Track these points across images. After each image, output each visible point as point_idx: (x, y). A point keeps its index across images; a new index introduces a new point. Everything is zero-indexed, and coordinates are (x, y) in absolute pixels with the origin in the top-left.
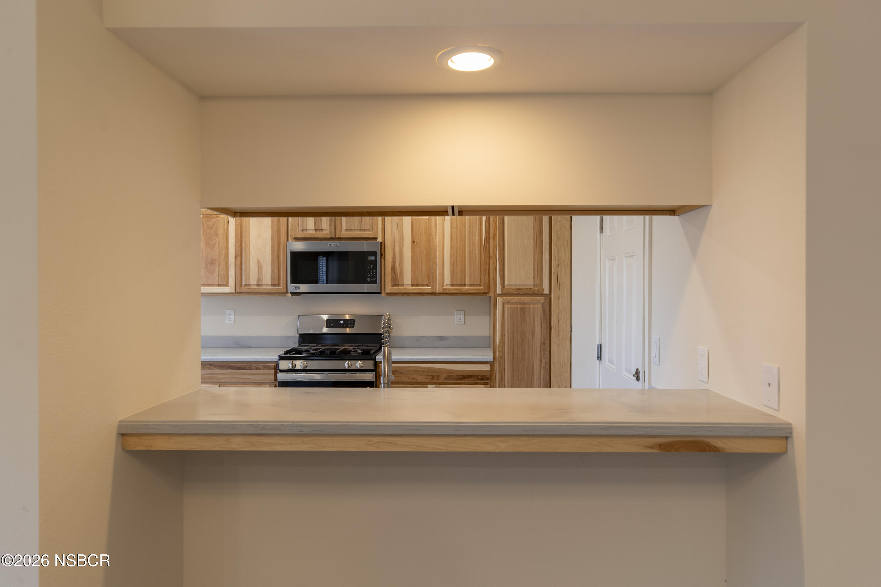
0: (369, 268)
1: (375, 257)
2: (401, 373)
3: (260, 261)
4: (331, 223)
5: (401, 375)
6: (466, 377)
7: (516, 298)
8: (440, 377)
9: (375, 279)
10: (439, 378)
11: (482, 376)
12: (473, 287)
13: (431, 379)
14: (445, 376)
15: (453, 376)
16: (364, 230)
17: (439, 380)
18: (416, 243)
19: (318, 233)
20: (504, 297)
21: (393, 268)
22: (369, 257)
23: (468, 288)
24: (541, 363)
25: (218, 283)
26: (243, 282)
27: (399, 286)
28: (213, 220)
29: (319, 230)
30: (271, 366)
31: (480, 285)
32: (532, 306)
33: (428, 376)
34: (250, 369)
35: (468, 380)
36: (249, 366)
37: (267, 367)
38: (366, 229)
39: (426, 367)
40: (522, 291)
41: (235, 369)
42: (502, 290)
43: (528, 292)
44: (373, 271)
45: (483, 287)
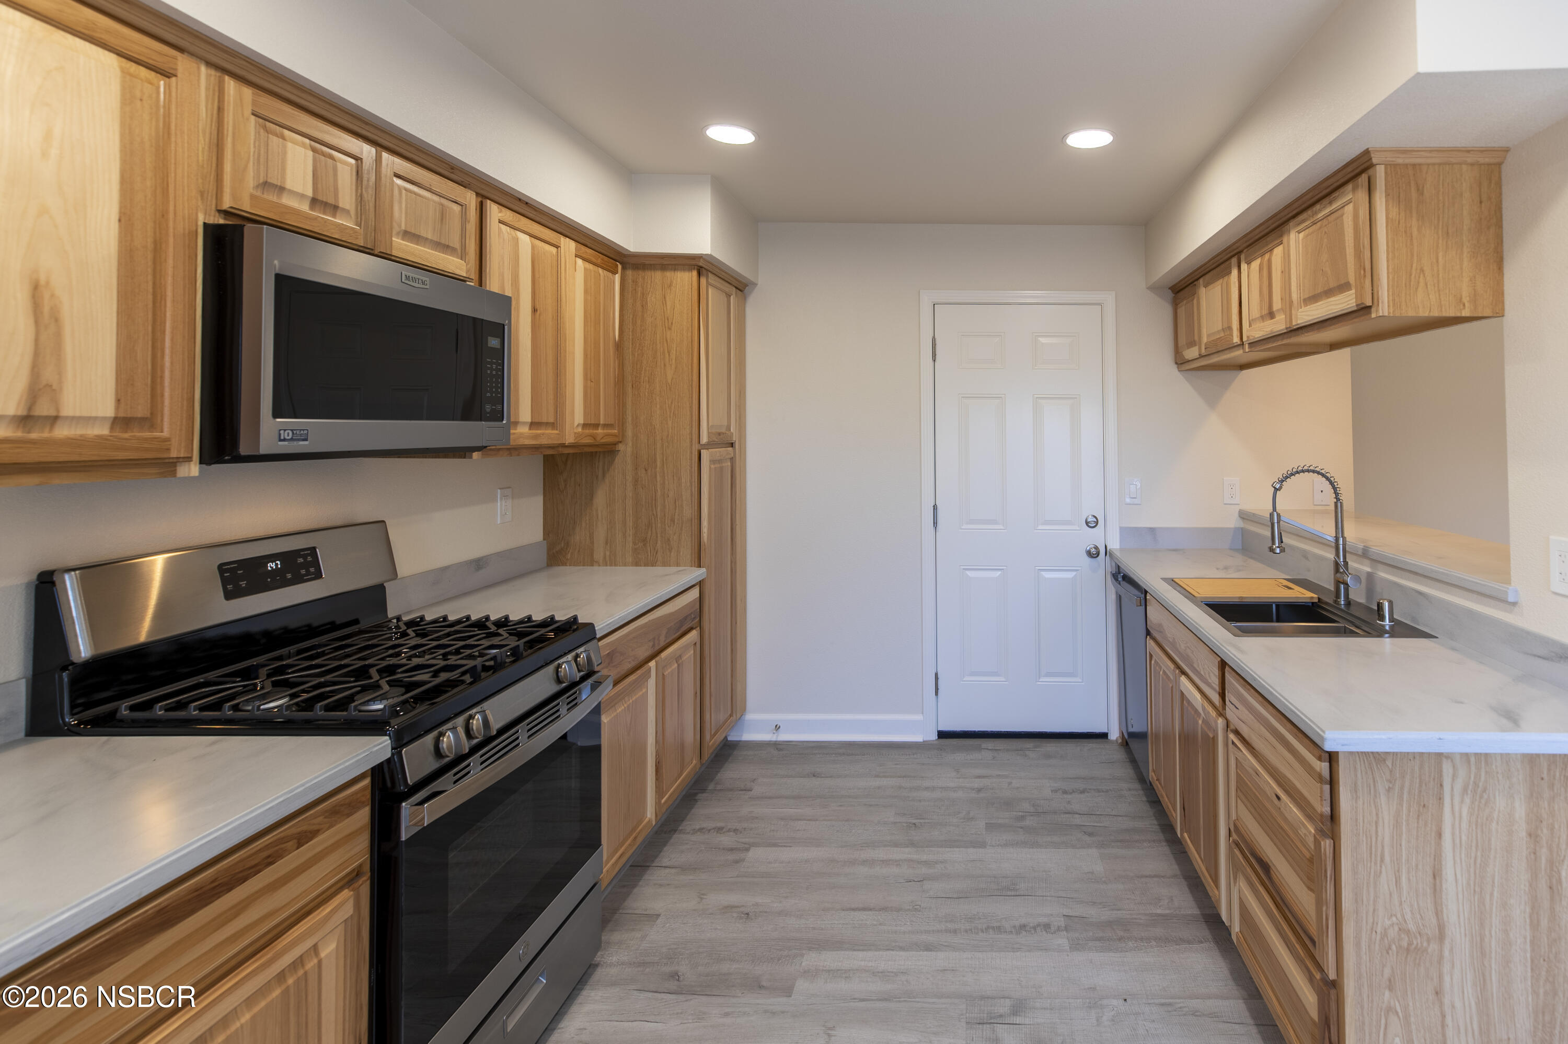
0: (488, 371)
1: (501, 339)
2: (621, 655)
4: (365, 196)
5: (622, 658)
6: (683, 621)
7: (717, 452)
8: (660, 638)
9: (499, 407)
10: (660, 641)
11: (694, 612)
12: (607, 430)
13: (652, 647)
14: (665, 631)
15: (672, 626)
16: (446, 248)
18: (539, 316)
19: (325, 215)
20: (710, 450)
22: (489, 339)
23: (603, 432)
29: (324, 205)
31: (613, 426)
32: (726, 464)
33: (649, 641)
37: (343, 808)
38: (451, 245)
40: (721, 436)
42: (708, 437)
44: (497, 383)
45: (616, 431)
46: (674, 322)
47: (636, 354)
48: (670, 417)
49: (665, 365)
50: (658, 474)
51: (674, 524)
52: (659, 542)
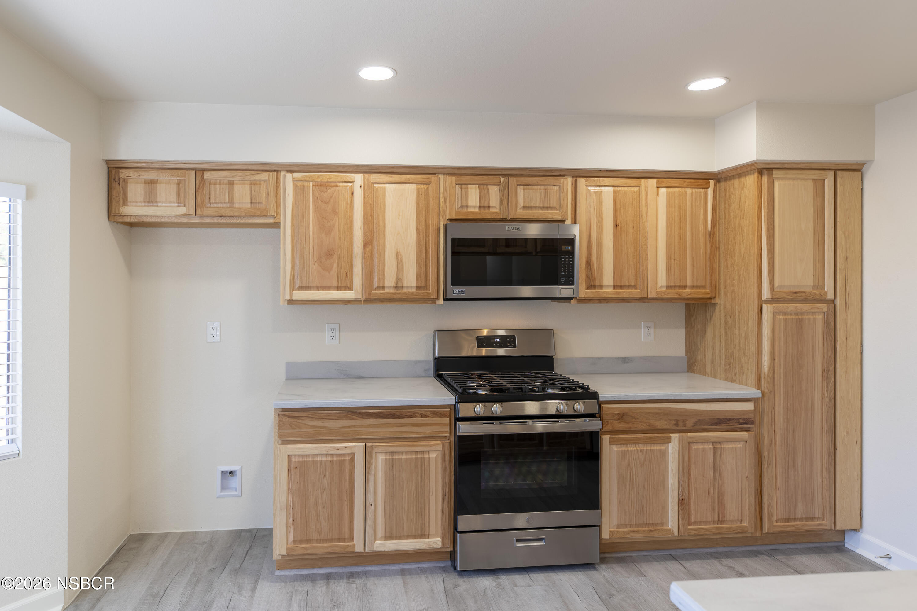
0: (563, 262)
1: (571, 246)
2: (633, 418)
3: (400, 252)
4: (502, 198)
5: (633, 420)
6: (724, 420)
7: (790, 307)
8: (687, 422)
9: (571, 279)
10: (686, 424)
11: (744, 419)
12: (696, 289)
13: (675, 425)
14: (694, 420)
15: (705, 419)
16: (548, 208)
17: (685, 426)
18: (621, 228)
19: (483, 210)
20: (774, 305)
21: (589, 263)
22: (563, 247)
23: (689, 290)
24: (823, 398)
25: (336, 285)
26: (375, 283)
27: (596, 288)
28: (329, 191)
29: (485, 207)
30: (444, 411)
31: (704, 287)
32: (812, 317)
33: (671, 420)
34: (412, 417)
35: (725, 425)
36: (411, 412)
37: (438, 414)
38: (551, 206)
39: (667, 408)
40: (798, 295)
41: (389, 418)
42: (772, 294)
43: (806, 297)
44: (569, 267)
45: (709, 290)
46: (745, 213)
47: (726, 238)
48: (743, 281)
49: (740, 244)
50: (736, 320)
51: (745, 356)
52: (737, 367)
